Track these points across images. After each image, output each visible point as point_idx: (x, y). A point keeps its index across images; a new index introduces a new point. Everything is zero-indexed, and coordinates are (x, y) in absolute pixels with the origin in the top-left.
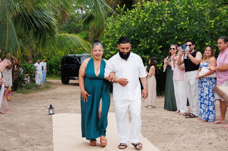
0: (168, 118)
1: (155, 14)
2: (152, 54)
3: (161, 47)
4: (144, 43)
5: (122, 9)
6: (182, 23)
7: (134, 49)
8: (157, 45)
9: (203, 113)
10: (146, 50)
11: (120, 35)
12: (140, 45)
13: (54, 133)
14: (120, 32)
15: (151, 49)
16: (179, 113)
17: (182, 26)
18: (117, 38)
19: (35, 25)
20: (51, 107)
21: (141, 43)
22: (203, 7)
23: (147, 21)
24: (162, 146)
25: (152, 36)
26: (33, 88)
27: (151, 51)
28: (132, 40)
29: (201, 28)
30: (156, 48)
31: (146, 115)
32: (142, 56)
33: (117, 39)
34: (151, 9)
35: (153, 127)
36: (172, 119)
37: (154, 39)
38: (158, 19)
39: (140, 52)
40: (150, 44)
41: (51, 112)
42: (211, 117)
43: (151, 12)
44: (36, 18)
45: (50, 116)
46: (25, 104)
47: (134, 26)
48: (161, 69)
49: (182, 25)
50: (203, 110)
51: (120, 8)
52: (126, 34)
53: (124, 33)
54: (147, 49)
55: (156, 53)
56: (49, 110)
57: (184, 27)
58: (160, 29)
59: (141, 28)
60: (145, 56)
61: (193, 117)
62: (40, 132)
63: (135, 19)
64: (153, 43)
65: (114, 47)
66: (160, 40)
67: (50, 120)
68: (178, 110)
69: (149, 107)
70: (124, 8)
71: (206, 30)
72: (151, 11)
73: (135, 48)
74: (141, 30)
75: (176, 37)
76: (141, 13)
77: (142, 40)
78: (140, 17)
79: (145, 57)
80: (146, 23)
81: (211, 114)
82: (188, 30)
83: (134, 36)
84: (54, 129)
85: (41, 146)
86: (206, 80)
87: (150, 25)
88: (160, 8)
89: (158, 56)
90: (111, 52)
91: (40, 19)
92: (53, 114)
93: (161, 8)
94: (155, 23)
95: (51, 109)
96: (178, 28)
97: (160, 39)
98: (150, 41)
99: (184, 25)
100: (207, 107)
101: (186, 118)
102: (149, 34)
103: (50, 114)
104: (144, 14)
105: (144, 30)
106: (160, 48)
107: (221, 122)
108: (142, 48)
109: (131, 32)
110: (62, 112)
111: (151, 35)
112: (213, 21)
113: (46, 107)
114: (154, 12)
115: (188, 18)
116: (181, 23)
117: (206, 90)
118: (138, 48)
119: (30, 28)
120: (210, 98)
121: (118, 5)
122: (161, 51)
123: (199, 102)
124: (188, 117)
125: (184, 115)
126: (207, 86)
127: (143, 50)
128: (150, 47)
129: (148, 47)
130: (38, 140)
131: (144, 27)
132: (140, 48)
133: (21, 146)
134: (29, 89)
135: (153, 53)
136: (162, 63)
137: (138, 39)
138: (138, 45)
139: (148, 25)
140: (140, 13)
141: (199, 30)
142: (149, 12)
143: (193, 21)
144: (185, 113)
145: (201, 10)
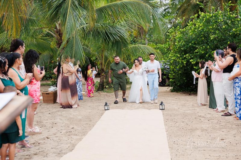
0: (203, 115)
1: (209, 23)
2: (207, 59)
4: (199, 49)
7: (191, 55)
8: (211, 50)
10: (202, 55)
11: (180, 43)
12: (196, 51)
15: (206, 54)
16: (216, 111)
17: (235, 32)
18: (177, 46)
23: (203, 29)
24: (174, 140)
27: (206, 56)
28: (190, 47)
30: (210, 53)
32: (198, 60)
33: (177, 47)
34: (205, 19)
35: (182, 123)
36: (205, 116)
37: (209, 45)
38: (211, 27)
39: (196, 57)
40: (206, 49)
41: (106, 108)
43: (204, 22)
44: (111, 34)
47: (192, 35)
52: (185, 42)
53: (183, 41)
54: (203, 54)
55: (211, 58)
56: (105, 106)
59: (199, 36)
60: (200, 60)
61: (229, 115)
62: (86, 124)
64: (208, 49)
67: (102, 114)
68: (217, 108)
72: (205, 20)
75: (229, 42)
77: (198, 46)
83: (192, 43)
84: (98, 122)
85: (77, 136)
86: (238, 81)
87: (207, 32)
88: (214, 18)
91: (114, 34)
94: (211, 31)
95: (107, 106)
96: (230, 34)
98: (205, 47)
99: (236, 31)
104: (199, 24)
105: (201, 38)
109: (190, 39)
110: (118, 109)
114: (208, 21)
115: (239, 25)
116: (233, 29)
117: (238, 90)
118: (194, 54)
123: (235, 102)
124: (224, 115)
126: (239, 86)
127: (199, 55)
129: (203, 52)
130: (79, 131)
131: (201, 35)
135: (208, 57)
137: (195, 46)
138: (195, 51)
139: (203, 33)
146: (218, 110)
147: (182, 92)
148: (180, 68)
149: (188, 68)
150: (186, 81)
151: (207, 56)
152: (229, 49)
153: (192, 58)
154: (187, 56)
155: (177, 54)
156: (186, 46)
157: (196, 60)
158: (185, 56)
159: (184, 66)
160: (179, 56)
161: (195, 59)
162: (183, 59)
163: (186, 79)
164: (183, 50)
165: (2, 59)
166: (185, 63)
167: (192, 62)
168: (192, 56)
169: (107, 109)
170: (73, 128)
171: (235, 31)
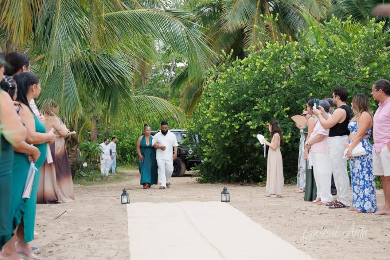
1: (279, 60)
3: (288, 109)
4: (262, 104)
5: (229, 56)
6: (320, 73)
7: (247, 114)
8: (282, 107)
9: (357, 199)
10: (265, 114)
11: (227, 94)
12: (256, 107)
13: (129, 225)
14: (226, 90)
15: (273, 113)
16: (319, 203)
17: (320, 78)
18: (222, 98)
19: (103, 80)
20: (125, 193)
21: (258, 105)
22: (351, 49)
23: (266, 71)
24: (294, 240)
25: (274, 95)
26: (98, 179)
27: (273, 117)
28: (243, 100)
29: (349, 80)
30: (281, 112)
31: (268, 204)
32: (260, 123)
33: (222, 100)
34: (272, 53)
35: (279, 219)
36: (309, 210)
37: (278, 98)
38: (283, 68)
39: (257, 118)
40: (272, 105)
41: (125, 200)
42: (368, 205)
43: (271, 58)
44: (104, 70)
45: (124, 205)
46: (87, 195)
47: (247, 80)
48: (289, 142)
49: (319, 75)
50: (357, 195)
51: (225, 55)
52: (236, 91)
53: (232, 90)
54: (267, 114)
55: (280, 119)
56: (122, 196)
57: (323, 79)
58: (285, 83)
59: (257, 82)
60: (264, 123)
61: (342, 207)
62: (108, 223)
63: (249, 70)
64: (275, 104)
65: (217, 112)
66: (287, 99)
67: (124, 210)
68: (317, 198)
69: (273, 196)
70: (231, 54)
71: (358, 81)
72: (272, 56)
73: (249, 111)
74: (257, 85)
75: (311, 94)
76: (257, 60)
77: (258, 100)
78: (256, 66)
79: (264, 125)
80: (264, 75)
81: (367, 202)
82: (329, 84)
83: (247, 94)
84: (129, 220)
85: (110, 239)
87: (271, 77)
88: (285, 53)
89: (284, 123)
90: (214, 120)
91: (109, 71)
92: (127, 203)
93: (287, 52)
94: (279, 75)
95: (125, 196)
96: (314, 80)
97: (286, 97)
98: (271, 101)
99: (323, 76)
100: (362, 190)
101: (330, 208)
102: (269, 92)
103: (122, 204)
104: (262, 61)
105: (262, 86)
106: (287, 112)
107: (387, 212)
108: (259, 112)
109: (242, 89)
111: (272, 93)
112: (368, 68)
113: (118, 197)
114: (276, 58)
115: (327, 66)
116: (317, 73)
118: (253, 112)
119: (95, 86)
120: (364, 177)
121: (223, 50)
122: (288, 116)
124: (333, 206)
125: (327, 205)
127: (261, 114)
128: (271, 111)
129: (268, 110)
130: (106, 233)
131: (262, 81)
132: (257, 112)
133: (82, 240)
134: (92, 180)
136: (290, 134)
137: (253, 99)
138: (254, 107)
139: (267, 78)
140: (255, 61)
141: (346, 83)
142: (270, 57)
143: (336, 71)
144: (328, 202)
145: (348, 55)
146: (320, 200)
147: (221, 182)
148: (226, 138)
149: (242, 136)
150: (230, 162)
151: (275, 116)
152: (336, 97)
153: (251, 120)
154: (240, 116)
155: (222, 113)
156: (238, 99)
157: (257, 122)
158: (236, 116)
159: (233, 134)
160: (226, 115)
161: (255, 121)
162: (231, 122)
163: (231, 159)
164: (231, 106)
165: (8, 80)
166: (237, 127)
167: (252, 125)
168: (250, 116)
169: (126, 202)
170: (89, 229)
171: (321, 76)
